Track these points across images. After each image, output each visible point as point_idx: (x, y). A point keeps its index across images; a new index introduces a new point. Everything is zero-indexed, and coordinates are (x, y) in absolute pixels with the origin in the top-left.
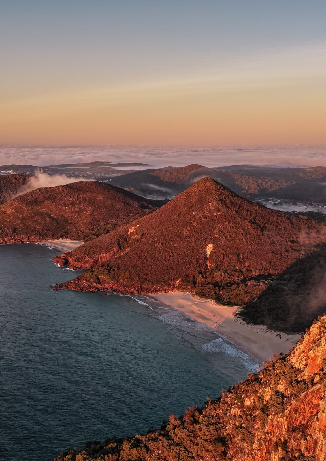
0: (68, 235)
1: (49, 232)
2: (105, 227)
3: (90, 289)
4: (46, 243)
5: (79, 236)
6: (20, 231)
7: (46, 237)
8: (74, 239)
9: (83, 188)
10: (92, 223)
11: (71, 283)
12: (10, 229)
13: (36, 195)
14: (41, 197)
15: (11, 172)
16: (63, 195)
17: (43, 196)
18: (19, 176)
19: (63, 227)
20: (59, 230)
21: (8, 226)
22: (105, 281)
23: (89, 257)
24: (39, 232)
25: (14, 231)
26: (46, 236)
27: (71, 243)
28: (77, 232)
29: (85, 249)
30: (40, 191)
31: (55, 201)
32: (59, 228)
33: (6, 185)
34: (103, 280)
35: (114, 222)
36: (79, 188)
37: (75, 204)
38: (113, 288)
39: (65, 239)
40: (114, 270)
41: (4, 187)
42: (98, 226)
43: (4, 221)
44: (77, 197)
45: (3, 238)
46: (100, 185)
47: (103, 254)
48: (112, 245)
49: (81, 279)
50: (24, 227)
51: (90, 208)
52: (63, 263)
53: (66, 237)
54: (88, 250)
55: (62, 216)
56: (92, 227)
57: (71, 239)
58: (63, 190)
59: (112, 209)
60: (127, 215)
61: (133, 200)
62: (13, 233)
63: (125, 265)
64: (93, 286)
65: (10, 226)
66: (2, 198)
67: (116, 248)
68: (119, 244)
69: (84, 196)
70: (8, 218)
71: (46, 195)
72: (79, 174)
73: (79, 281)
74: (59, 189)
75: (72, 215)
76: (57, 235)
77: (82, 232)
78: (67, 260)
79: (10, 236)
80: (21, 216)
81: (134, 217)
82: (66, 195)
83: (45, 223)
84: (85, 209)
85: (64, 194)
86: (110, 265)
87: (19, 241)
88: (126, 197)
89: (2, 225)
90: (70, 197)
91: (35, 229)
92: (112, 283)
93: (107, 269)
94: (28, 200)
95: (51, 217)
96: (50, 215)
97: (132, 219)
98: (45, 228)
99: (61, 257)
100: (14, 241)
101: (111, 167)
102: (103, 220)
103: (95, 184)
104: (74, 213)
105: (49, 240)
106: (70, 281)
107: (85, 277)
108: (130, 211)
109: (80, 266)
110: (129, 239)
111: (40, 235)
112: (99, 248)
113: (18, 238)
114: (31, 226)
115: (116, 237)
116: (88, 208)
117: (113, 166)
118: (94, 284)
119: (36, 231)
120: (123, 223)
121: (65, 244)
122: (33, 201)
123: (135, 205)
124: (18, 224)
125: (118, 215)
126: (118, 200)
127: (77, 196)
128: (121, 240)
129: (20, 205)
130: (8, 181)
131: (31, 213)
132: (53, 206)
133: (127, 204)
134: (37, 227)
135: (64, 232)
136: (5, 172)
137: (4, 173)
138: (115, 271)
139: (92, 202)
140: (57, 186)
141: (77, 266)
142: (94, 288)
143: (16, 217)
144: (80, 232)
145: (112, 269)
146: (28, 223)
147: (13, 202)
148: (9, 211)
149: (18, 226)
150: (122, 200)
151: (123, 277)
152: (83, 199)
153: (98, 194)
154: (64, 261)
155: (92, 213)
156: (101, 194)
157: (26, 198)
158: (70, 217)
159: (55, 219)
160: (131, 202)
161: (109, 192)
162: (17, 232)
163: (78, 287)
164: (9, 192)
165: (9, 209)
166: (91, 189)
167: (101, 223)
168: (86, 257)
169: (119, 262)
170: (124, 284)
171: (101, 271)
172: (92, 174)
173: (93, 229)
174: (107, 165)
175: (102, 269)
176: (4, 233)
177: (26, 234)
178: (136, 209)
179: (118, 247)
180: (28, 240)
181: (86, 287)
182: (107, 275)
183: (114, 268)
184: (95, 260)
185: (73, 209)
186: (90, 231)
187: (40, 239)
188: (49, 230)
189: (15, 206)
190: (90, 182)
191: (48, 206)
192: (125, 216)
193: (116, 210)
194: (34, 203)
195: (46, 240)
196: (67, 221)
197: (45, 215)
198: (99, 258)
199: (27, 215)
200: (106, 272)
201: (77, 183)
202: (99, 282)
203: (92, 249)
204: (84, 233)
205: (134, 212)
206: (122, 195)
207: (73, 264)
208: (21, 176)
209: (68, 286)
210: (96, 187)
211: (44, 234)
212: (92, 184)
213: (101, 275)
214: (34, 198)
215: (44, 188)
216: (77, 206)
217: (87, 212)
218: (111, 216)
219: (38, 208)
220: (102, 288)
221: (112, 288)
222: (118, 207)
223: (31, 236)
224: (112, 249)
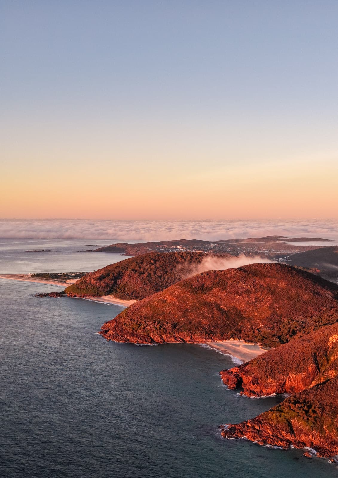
0: (241, 335)
1: (217, 330)
2: (289, 326)
3: (277, 441)
4: (213, 344)
5: (256, 337)
6: (181, 327)
7: (213, 336)
8: (248, 341)
9: (261, 272)
10: (272, 319)
11: (248, 426)
12: (169, 324)
13: (202, 280)
14: (208, 283)
15: (180, 247)
16: (235, 281)
17: (211, 282)
18: (186, 254)
19: (235, 322)
20: (229, 327)
21: (167, 320)
22: (301, 430)
23: (272, 379)
24: (204, 329)
25: (174, 326)
26: (213, 334)
27: (245, 347)
28: (253, 330)
29: (266, 365)
30: (208, 274)
31: (225, 288)
32: (230, 324)
33: (171, 265)
34: (297, 428)
35: (301, 318)
36: (256, 271)
37: (251, 293)
38: (314, 443)
39: (238, 340)
40: (314, 412)
41: (169, 267)
42: (280, 324)
43: (164, 313)
44: (253, 284)
45: (160, 336)
46: (282, 269)
47: (292, 375)
48: (305, 362)
49: (263, 422)
50: (187, 321)
51: (269, 298)
52: (234, 383)
53: (239, 337)
54: (270, 367)
55: (234, 308)
56: (272, 324)
57: (246, 341)
58: (235, 274)
59: (298, 300)
60: (319, 309)
61: (325, 288)
62: (173, 330)
63: (331, 403)
64: (282, 437)
65: (169, 320)
66: (166, 280)
67: (311, 366)
68: (316, 360)
69: (262, 282)
70: (168, 309)
71: (215, 281)
72: (252, 250)
73: (260, 425)
74: (231, 273)
75: (247, 307)
76: (227, 334)
77: (259, 331)
78: (241, 378)
79: (169, 333)
80: (184, 307)
81: (328, 313)
82: (239, 281)
83: (212, 317)
84: (263, 299)
85: (237, 279)
86: (308, 402)
87: (180, 339)
88: (316, 284)
89: (161, 318)
90: (244, 283)
91: (200, 324)
92: (313, 435)
93: (303, 410)
94: (194, 286)
95: (220, 309)
96: (219, 307)
97: (325, 315)
98: (212, 324)
99: (232, 372)
100: (173, 339)
101: (286, 242)
102: (287, 315)
103: (276, 266)
104: (250, 305)
105: (216, 340)
106: (247, 422)
107: (268, 419)
108: (322, 303)
109: (259, 392)
110: (330, 352)
111: (206, 333)
112: (287, 364)
113: (178, 336)
114: (195, 320)
115: (311, 349)
116: (267, 298)
117: (289, 241)
118: (283, 433)
119: (201, 327)
120: (314, 320)
121: (237, 348)
122: (198, 288)
123: (327, 295)
124: (179, 318)
125: (306, 309)
126: (306, 288)
127: (253, 282)
128: (319, 354)
129: (183, 292)
130: (173, 260)
131: (195, 303)
132: (223, 294)
133: (318, 293)
134: (202, 322)
135: (236, 330)
136: (174, 247)
137: (173, 249)
138: (317, 414)
139: (272, 291)
140: (228, 269)
141: (255, 391)
142: (284, 441)
143: (177, 308)
144: (256, 332)
145: (311, 411)
146: (191, 316)
147: (175, 289)
148: (170, 299)
149: (179, 319)
150: (310, 289)
151: (330, 426)
152: (261, 286)
153: (280, 279)
154: (236, 380)
155: (272, 305)
156: (282, 281)
157: (191, 283)
158: (243, 309)
159: (225, 311)
160: (322, 291)
161: (294, 277)
162: (178, 327)
163: (258, 437)
164: (174, 272)
165: (170, 297)
166: (270, 273)
167: (284, 319)
168: (267, 377)
169: (321, 398)
170: (331, 439)
171: (294, 411)
172: (266, 250)
173: (274, 327)
174: (282, 240)
175: (295, 409)
176: (162, 329)
177: (189, 331)
178: (331, 302)
179: (314, 365)
180: (191, 339)
181: (271, 438)
182: (304, 420)
183: (315, 408)
184: (281, 383)
185: (247, 299)
186: (270, 331)
187: (205, 339)
188: (217, 327)
189: (177, 293)
190: (270, 264)
191: (217, 294)
192: (316, 310)
193: (304, 302)
194: (200, 290)
195: (213, 340)
196: (239, 314)
197: (213, 307)
198: (287, 381)
199: (191, 305)
200: (303, 414)
201: (253, 265)
202: (292, 431)
203: (276, 366)
204: (262, 333)
205: (326, 305)
206: (310, 281)
207: (250, 387)
208: (188, 254)
209: (244, 433)
210: (277, 271)
211: (211, 332)
212: (271, 267)
213: (294, 418)
214: (200, 283)
215: (212, 272)
216: (253, 295)
217: (266, 304)
218: (296, 310)
219: (204, 296)
220: (296, 442)
221: (312, 443)
222: (306, 297)
223: (195, 333)
224: (306, 368)
